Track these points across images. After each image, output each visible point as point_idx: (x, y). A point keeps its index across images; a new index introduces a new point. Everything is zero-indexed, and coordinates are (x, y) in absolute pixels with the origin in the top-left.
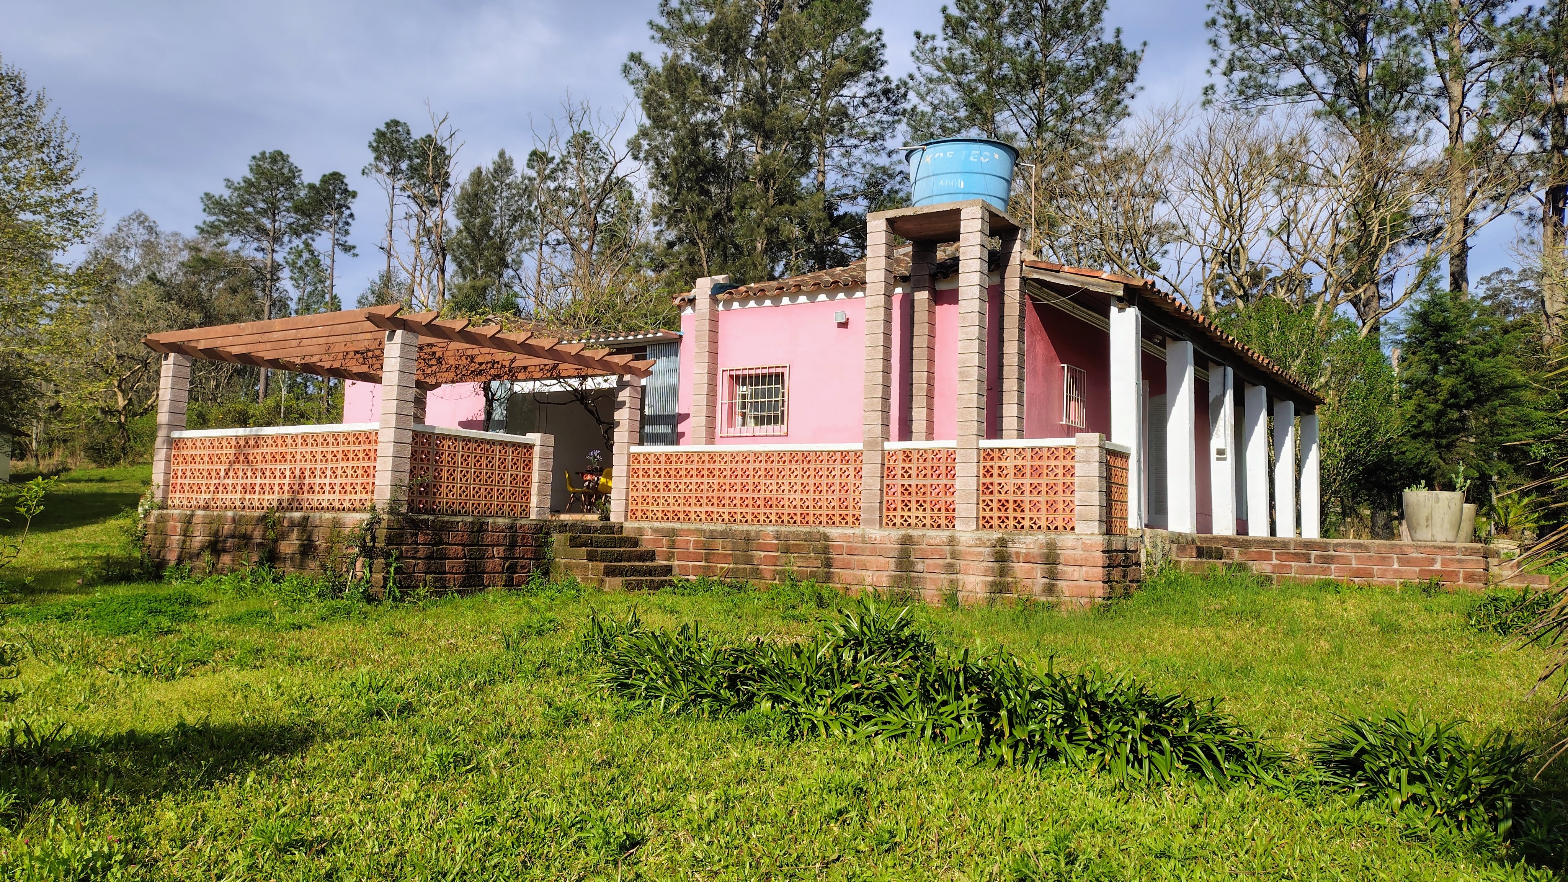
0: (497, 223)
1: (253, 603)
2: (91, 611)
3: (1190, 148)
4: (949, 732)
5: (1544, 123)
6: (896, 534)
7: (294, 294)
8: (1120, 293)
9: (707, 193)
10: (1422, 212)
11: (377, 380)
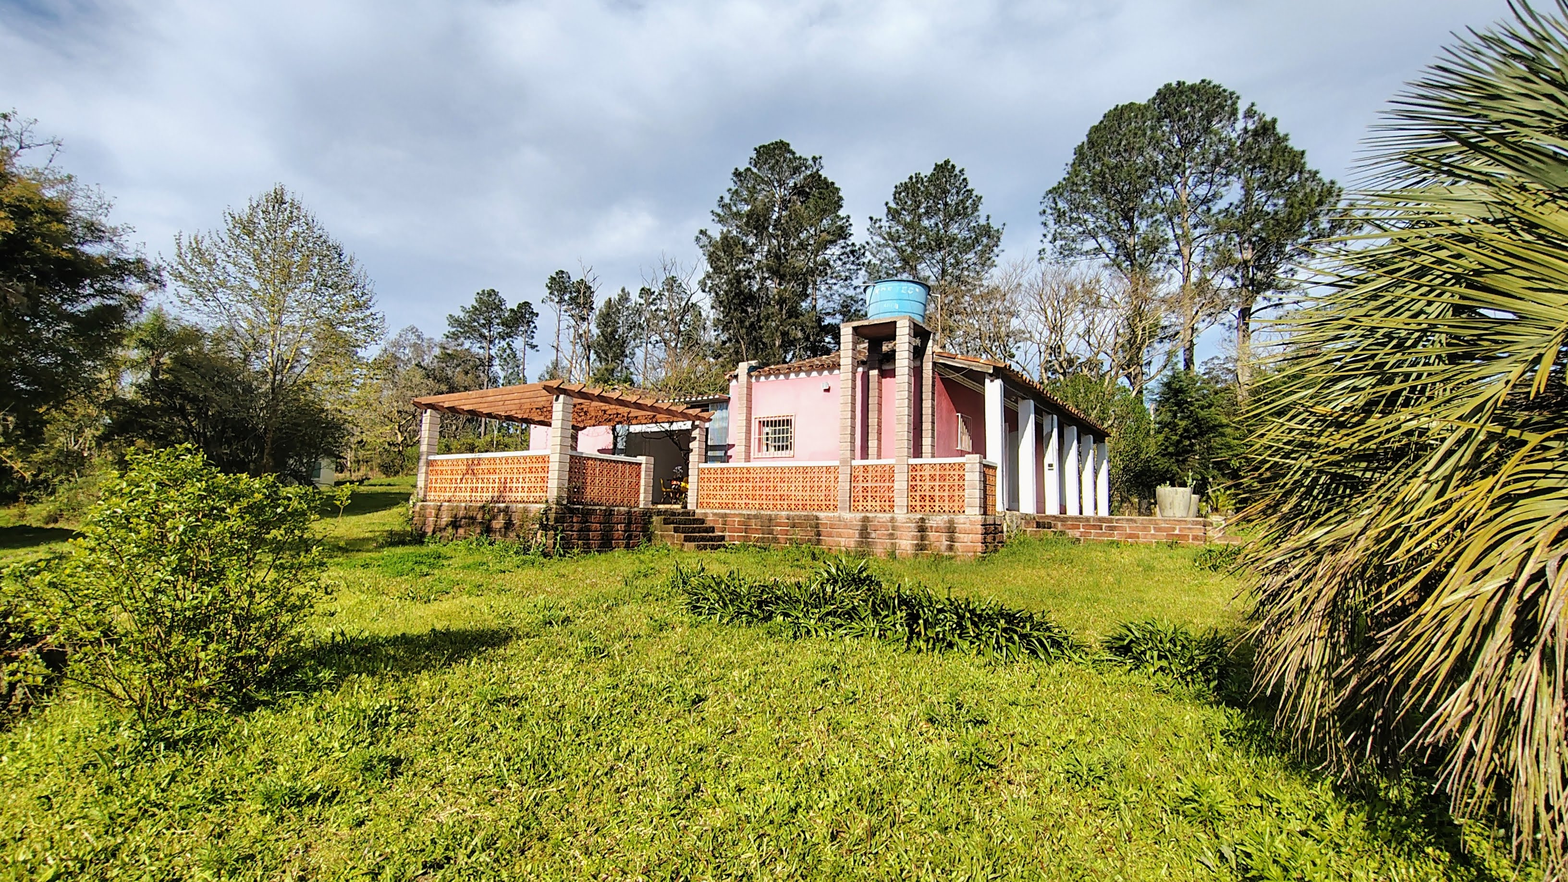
0: (620, 331)
1: (477, 558)
2: (381, 562)
3: (1031, 285)
4: (888, 633)
5: (1237, 271)
6: (859, 516)
7: (502, 374)
8: (991, 371)
9: (746, 312)
10: (1167, 323)
11: (549, 425)
